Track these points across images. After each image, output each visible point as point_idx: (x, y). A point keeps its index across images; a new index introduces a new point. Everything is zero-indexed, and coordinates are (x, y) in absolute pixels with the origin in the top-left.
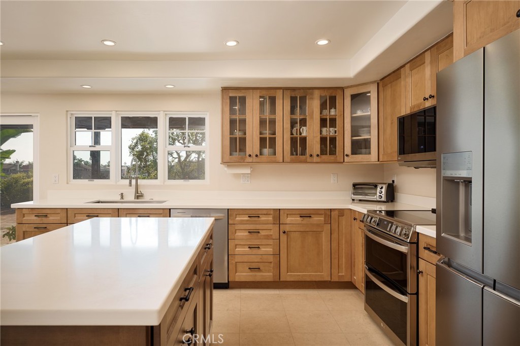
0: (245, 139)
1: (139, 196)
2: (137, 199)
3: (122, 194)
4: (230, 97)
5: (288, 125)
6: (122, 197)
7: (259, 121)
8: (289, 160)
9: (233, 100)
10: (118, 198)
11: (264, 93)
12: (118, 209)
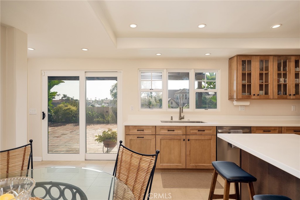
0: (250, 85)
1: (181, 118)
2: (181, 120)
3: (172, 117)
4: (242, 60)
5: (276, 77)
6: (172, 119)
7: (259, 74)
8: (276, 98)
9: (244, 62)
10: (170, 120)
11: (262, 58)
12: (186, 126)
